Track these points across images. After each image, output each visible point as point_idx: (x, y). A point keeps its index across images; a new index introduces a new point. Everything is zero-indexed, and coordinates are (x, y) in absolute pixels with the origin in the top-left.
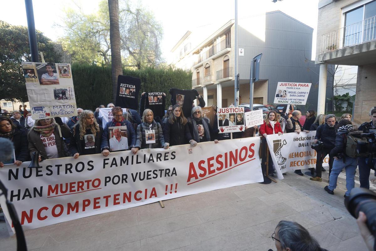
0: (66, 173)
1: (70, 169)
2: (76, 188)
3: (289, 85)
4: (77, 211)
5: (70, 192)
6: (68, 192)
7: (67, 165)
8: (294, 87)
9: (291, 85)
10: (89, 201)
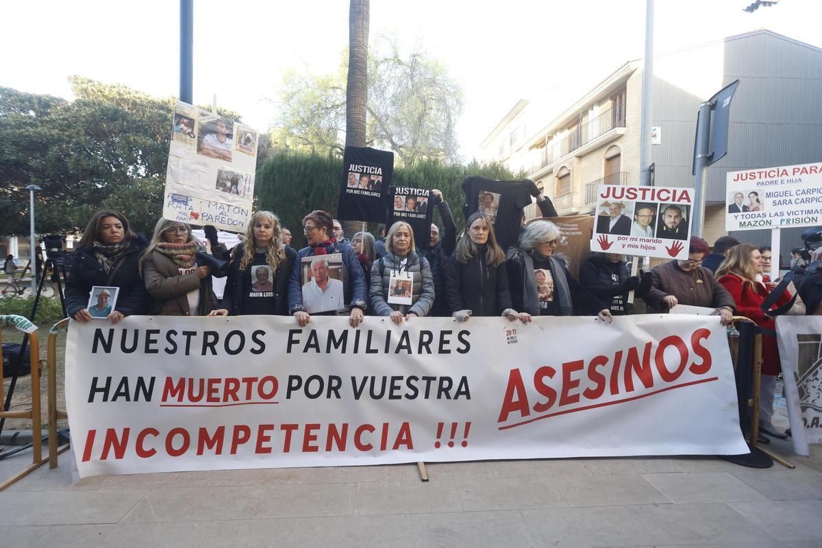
0: (204, 353)
1: (212, 345)
2: (221, 394)
3: (763, 174)
4: (219, 452)
5: (207, 401)
6: (204, 401)
7: (206, 334)
8: (779, 179)
9: (768, 175)
10: (247, 430)
